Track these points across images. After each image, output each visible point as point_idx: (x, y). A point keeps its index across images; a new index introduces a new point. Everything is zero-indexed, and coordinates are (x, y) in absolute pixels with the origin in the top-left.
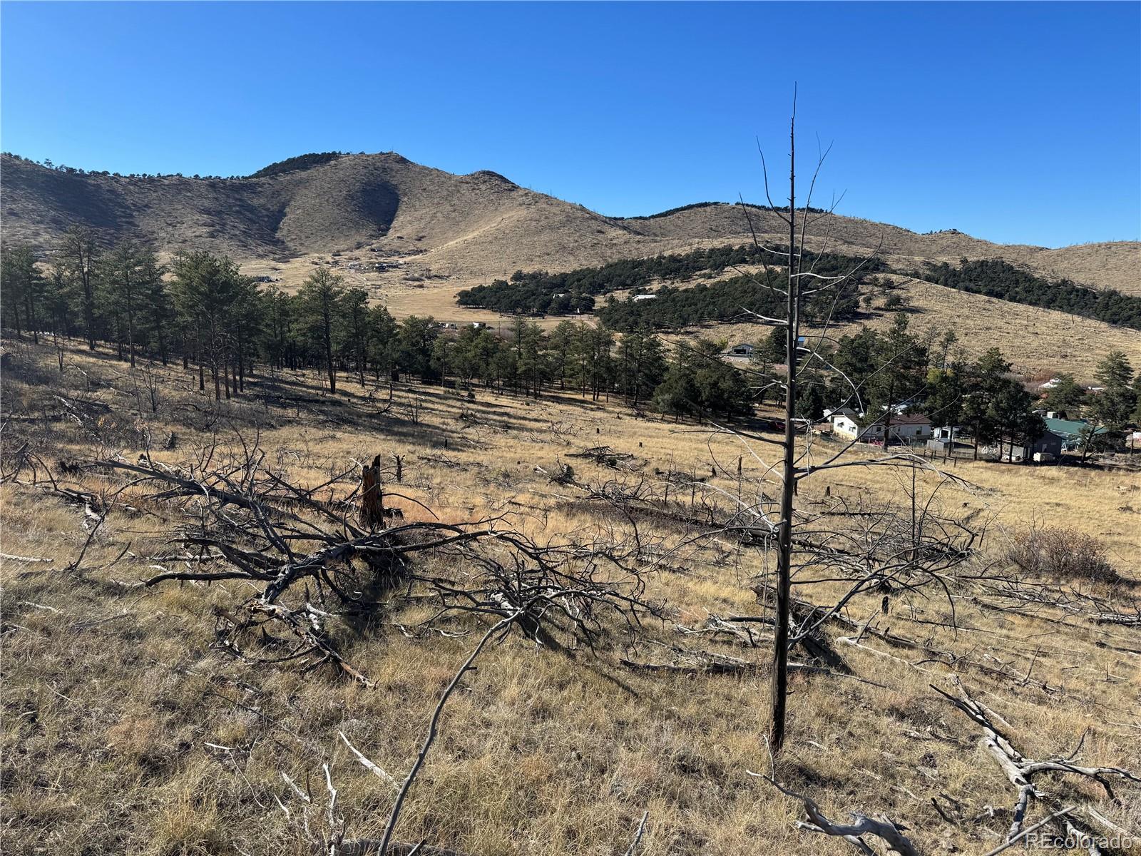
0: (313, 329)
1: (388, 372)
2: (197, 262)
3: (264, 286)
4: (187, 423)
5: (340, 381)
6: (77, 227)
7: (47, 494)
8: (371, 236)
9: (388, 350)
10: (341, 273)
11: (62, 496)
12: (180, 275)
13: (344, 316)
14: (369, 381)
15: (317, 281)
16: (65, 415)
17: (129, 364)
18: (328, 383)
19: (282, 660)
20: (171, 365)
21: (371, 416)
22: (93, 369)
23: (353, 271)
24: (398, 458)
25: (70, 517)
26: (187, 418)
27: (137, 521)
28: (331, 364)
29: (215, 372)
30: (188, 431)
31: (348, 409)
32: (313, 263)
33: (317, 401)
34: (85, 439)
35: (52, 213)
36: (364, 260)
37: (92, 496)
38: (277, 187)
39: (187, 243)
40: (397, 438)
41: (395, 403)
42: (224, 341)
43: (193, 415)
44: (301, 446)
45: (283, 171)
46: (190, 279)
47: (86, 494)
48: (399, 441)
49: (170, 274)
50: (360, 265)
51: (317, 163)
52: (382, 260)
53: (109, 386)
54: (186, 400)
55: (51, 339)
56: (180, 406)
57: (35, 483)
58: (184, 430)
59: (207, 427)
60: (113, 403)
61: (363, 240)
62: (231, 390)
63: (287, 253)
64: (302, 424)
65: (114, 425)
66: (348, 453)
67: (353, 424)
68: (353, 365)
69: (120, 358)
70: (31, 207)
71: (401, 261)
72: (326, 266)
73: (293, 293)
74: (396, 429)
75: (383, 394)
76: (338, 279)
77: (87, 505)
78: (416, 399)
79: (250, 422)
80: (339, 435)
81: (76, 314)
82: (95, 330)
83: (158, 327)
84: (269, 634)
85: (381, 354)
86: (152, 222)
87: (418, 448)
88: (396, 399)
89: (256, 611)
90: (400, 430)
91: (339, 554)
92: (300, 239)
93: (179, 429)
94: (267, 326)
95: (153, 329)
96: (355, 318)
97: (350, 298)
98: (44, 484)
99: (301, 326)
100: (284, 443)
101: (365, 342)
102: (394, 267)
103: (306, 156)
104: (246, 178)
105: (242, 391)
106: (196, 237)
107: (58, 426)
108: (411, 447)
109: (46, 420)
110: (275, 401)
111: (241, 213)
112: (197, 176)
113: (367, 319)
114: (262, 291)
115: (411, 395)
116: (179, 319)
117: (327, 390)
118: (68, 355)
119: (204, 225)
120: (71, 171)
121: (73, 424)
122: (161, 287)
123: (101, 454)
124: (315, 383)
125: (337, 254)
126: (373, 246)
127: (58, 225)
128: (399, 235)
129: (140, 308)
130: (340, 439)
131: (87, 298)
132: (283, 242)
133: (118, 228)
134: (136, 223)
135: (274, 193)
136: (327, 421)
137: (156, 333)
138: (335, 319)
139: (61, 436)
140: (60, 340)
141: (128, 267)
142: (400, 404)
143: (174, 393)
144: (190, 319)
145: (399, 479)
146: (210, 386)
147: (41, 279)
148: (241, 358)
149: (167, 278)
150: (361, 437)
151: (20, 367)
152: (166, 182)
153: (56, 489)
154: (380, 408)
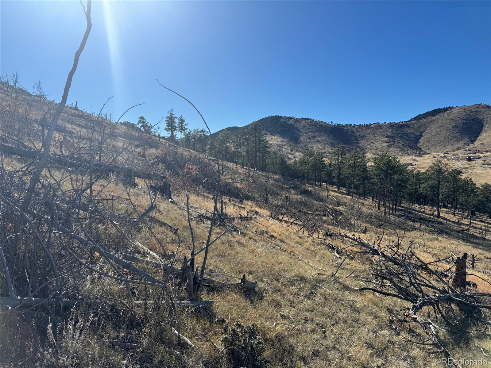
0: (432, 187)
1: (469, 211)
2: (382, 157)
3: (410, 168)
4: (372, 223)
5: (442, 212)
6: (339, 145)
7: (322, 243)
8: (466, 144)
9: (470, 199)
10: (447, 162)
11: (327, 245)
12: (375, 163)
13: (448, 182)
14: (458, 214)
15: (436, 165)
16: (327, 214)
17: (351, 197)
18: (437, 213)
19: (419, 343)
20: (367, 199)
21: (458, 231)
22: (339, 198)
23: (454, 161)
24: (473, 256)
25: (329, 254)
26: (372, 221)
27: (353, 261)
28: (438, 204)
29: (385, 203)
30: (372, 227)
31: (446, 227)
32: (434, 157)
33: (430, 221)
34: (333, 224)
35: (331, 140)
36: (460, 155)
37: (337, 248)
38: (420, 125)
39: (378, 150)
40: (473, 245)
41: (472, 227)
42: (390, 190)
43: (374, 220)
44: (420, 241)
45: (424, 118)
46: (379, 164)
47: (335, 246)
48: (474, 247)
49: (371, 162)
50: (458, 158)
51: (440, 112)
52: (470, 155)
53: (343, 205)
54: (372, 214)
55: (325, 186)
56: (369, 216)
57: (318, 239)
58: (370, 226)
59: (380, 226)
60: (344, 212)
61: (461, 146)
62: (391, 211)
63: (421, 153)
64: (422, 231)
65: (344, 220)
66: (445, 248)
67: (447, 234)
68: (450, 205)
69: (348, 195)
70: (324, 139)
71: (482, 155)
72: (440, 159)
73: (423, 171)
74: (472, 240)
75: (466, 221)
76: (447, 164)
77: (335, 251)
78: (486, 226)
79: (398, 226)
80: (440, 238)
81: (334, 177)
82: (340, 184)
83: (364, 183)
84: (412, 328)
85: (466, 201)
86: (365, 142)
87: (485, 252)
88: (473, 224)
89: (407, 316)
90: (475, 241)
91: (445, 299)
92: (429, 147)
93: (368, 225)
94: (410, 185)
95: (362, 184)
96: (454, 183)
97: (452, 173)
98: (321, 240)
99: (426, 185)
100: (413, 238)
101: (457, 195)
102: (477, 158)
103: (435, 110)
104: (406, 122)
105: (395, 212)
106: (382, 147)
107: (325, 218)
108: (481, 251)
109: (321, 215)
110: (411, 219)
111: (402, 137)
112: (385, 123)
113: (460, 184)
114: (409, 170)
115: (482, 224)
116: (372, 180)
117: (435, 216)
118: (330, 192)
119: (386, 142)
120: (339, 125)
121: (330, 218)
122: (367, 167)
123: (339, 231)
124: (430, 212)
125: (447, 153)
126: (466, 149)
127: (332, 145)
128: (481, 143)
129: (358, 175)
130: (440, 240)
131: (339, 171)
132: (420, 148)
133: (352, 145)
134: (360, 143)
135: (418, 127)
136: (434, 231)
137: (363, 185)
138: (443, 183)
139: (325, 222)
140: (328, 187)
141: (355, 160)
142: (475, 228)
143: (367, 210)
144: (377, 181)
145: (473, 267)
146: (382, 209)
147: (325, 164)
148: (396, 198)
149: (369, 164)
150: (452, 241)
151: (315, 195)
152: (373, 126)
153: (325, 242)
154: (463, 228)
